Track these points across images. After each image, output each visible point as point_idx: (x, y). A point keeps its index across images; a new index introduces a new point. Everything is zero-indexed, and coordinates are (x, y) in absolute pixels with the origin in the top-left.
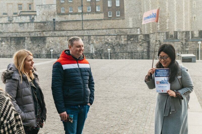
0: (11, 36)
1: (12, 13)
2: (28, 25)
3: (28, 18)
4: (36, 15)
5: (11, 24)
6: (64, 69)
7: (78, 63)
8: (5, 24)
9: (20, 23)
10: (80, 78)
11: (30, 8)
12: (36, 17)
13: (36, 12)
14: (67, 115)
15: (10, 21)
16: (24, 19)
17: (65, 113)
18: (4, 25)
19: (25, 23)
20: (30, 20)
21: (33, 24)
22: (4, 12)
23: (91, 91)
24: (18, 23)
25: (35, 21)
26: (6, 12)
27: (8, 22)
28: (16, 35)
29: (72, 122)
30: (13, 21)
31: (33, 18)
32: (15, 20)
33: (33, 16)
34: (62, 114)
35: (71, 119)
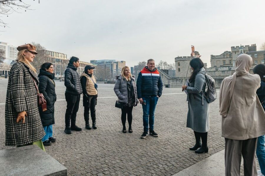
0: (216, 78)
1: (219, 66)
2: (227, 72)
3: (227, 68)
4: (232, 66)
5: (217, 72)
6: (142, 76)
7: (151, 73)
8: (214, 71)
9: (223, 71)
10: (151, 81)
11: (230, 63)
12: (233, 68)
13: (232, 64)
14: (142, 100)
15: (217, 70)
16: (225, 69)
17: (141, 99)
18: (213, 73)
19: (226, 71)
20: (229, 69)
21: (231, 71)
22: (215, 65)
23: (159, 89)
24: (221, 71)
25: (232, 70)
26: (216, 65)
27: (215, 70)
28: (219, 77)
29: (145, 104)
30: (219, 70)
31: (231, 68)
32: (219, 69)
33: (230, 67)
34: (140, 99)
35: (145, 103)
